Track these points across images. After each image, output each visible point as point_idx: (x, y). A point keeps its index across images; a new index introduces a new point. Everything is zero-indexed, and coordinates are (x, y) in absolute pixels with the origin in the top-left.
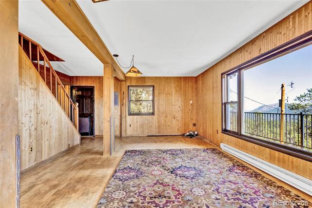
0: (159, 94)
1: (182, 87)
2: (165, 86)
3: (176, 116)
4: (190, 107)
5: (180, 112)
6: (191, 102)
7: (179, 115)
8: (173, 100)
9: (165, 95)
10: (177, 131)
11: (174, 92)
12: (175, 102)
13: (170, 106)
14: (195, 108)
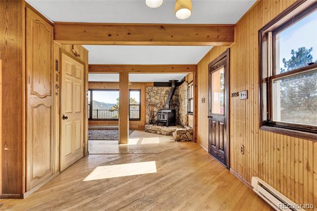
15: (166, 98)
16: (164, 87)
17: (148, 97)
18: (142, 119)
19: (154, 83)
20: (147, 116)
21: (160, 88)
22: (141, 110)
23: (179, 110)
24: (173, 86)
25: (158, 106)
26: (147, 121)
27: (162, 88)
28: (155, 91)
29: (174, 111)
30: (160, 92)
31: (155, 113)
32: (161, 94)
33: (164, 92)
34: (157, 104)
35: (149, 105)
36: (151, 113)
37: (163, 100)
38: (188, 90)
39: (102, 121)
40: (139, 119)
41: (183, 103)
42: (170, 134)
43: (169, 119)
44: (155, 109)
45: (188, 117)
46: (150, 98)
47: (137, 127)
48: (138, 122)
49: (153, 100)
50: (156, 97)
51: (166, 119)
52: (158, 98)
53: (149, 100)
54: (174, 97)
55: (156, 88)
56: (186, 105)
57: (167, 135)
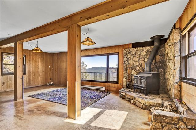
0: (29, 61)
1: (45, 58)
2: (34, 56)
3: (41, 75)
4: (49, 70)
5: (43, 73)
6: (49, 67)
7: (42, 74)
8: (39, 65)
9: (33, 62)
10: (41, 83)
11: (39, 61)
12: (40, 66)
13: (37, 68)
14: (51, 70)
15: (146, 60)
16: (145, 48)
17: (125, 59)
18: (120, 82)
19: (133, 44)
20: (124, 79)
21: (139, 49)
22: (119, 73)
23: (165, 73)
24: (156, 44)
25: (137, 68)
26: (125, 84)
27: (142, 48)
28: (133, 53)
29: (157, 75)
30: (139, 53)
31: (133, 77)
32: (140, 55)
33: (144, 53)
34: (136, 66)
35: (127, 68)
36: (129, 77)
37: (143, 62)
38: (180, 41)
39: (87, 82)
40: (117, 82)
41: (171, 64)
42: (147, 108)
43: (148, 85)
44: (133, 72)
45: (181, 86)
46: (128, 61)
47: (115, 89)
48: (116, 85)
49: (131, 62)
50: (134, 59)
51: (143, 85)
52: (137, 60)
53: (127, 63)
54: (158, 58)
55: (134, 50)
56: (178, 67)
57: (142, 108)
